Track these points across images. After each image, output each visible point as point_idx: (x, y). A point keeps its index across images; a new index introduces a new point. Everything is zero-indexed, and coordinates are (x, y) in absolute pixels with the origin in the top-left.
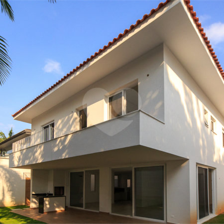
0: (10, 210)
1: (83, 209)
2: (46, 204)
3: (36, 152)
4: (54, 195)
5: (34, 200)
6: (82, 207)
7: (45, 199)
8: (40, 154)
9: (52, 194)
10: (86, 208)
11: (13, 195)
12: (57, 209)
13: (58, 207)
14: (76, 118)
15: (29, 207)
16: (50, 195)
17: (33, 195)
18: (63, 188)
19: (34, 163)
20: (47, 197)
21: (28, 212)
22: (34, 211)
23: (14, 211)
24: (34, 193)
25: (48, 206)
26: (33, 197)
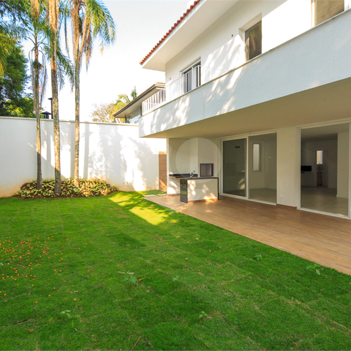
0: (142, 196)
1: (246, 198)
2: (191, 191)
3: (177, 109)
4: (199, 176)
5: (173, 183)
6: (244, 195)
7: (189, 182)
8: (183, 111)
9: (196, 175)
10: (250, 197)
11: (144, 176)
12: (206, 198)
13: (208, 194)
14: (239, 46)
15: (166, 193)
16: (194, 177)
17: (170, 175)
18: (212, 165)
19: (175, 126)
20: (191, 179)
21: (165, 200)
22: (173, 198)
23: (147, 197)
24: (172, 173)
25: (194, 193)
26: (172, 179)
